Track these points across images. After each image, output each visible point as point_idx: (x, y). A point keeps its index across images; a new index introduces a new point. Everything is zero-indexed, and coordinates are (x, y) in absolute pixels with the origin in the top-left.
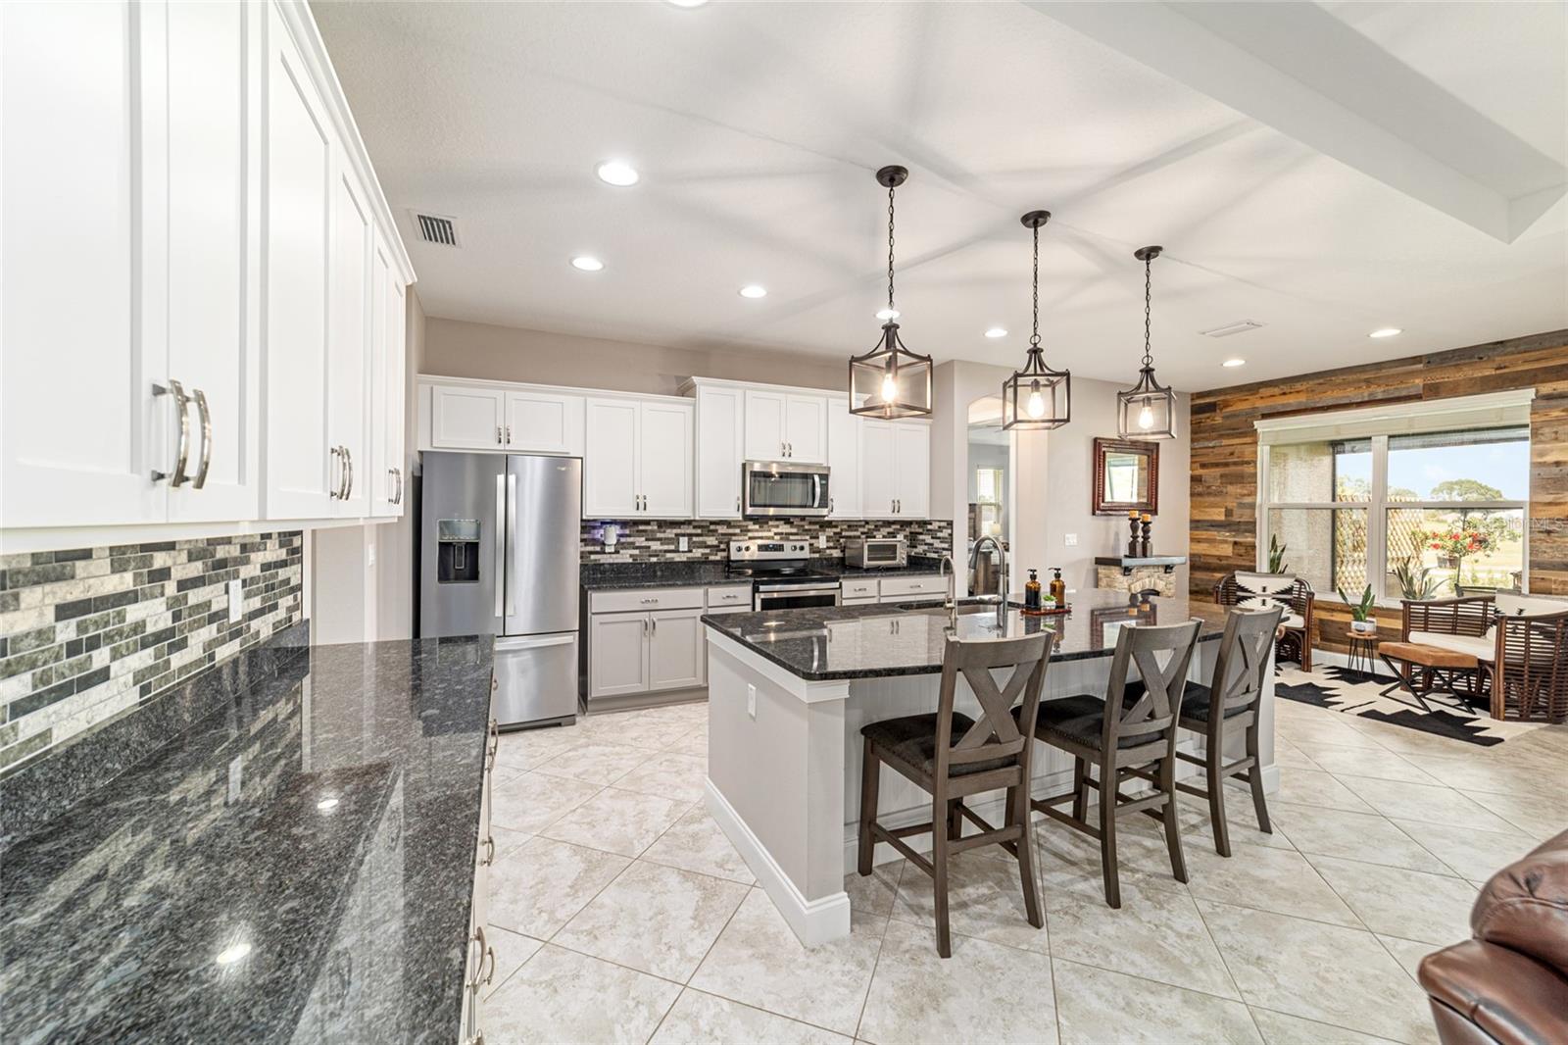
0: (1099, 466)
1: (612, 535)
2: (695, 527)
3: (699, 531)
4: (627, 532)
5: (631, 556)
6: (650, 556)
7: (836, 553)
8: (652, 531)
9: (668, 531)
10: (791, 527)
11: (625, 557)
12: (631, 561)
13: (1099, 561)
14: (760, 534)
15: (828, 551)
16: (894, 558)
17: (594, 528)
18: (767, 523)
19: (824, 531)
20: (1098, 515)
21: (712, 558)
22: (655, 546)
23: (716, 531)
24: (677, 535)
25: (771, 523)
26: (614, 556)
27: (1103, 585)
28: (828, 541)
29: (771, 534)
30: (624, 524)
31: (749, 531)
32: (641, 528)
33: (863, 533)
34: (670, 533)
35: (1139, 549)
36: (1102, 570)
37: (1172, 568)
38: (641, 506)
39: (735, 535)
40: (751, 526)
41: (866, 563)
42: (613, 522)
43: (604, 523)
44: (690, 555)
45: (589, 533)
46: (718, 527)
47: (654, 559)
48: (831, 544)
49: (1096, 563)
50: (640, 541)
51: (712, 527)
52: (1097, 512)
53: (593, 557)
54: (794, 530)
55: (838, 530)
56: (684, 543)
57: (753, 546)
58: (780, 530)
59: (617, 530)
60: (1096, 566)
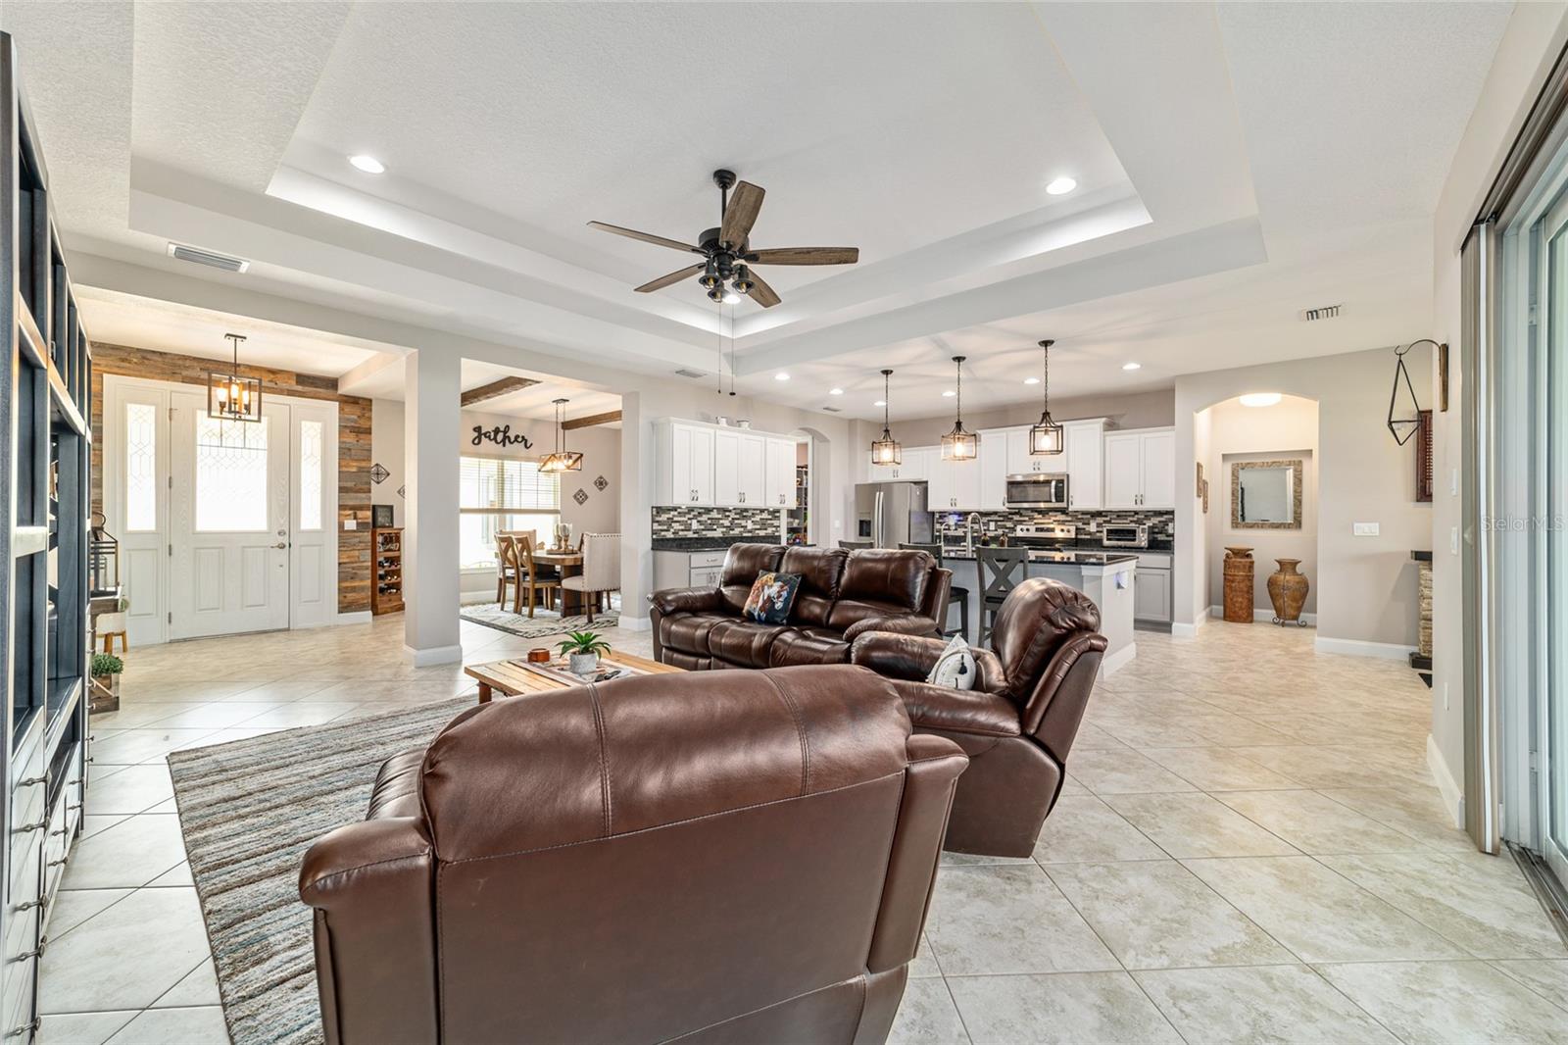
1: (952, 520)
2: (999, 516)
3: (1001, 519)
4: (961, 518)
8: (975, 518)
13: (1419, 555)
14: (1042, 521)
15: (1098, 534)
16: (1134, 540)
17: (945, 516)
18: (1047, 513)
19: (1095, 519)
21: (1009, 535)
22: (976, 527)
23: (1012, 519)
24: (989, 521)
25: (1049, 513)
28: (1097, 527)
29: (1051, 521)
30: (960, 514)
31: (1034, 518)
32: (969, 516)
34: (985, 519)
38: (953, 504)
39: (1024, 521)
40: (1036, 515)
41: (1106, 543)
42: (955, 513)
43: (950, 514)
44: (996, 533)
45: (942, 519)
46: (1013, 516)
47: (975, 535)
49: (1414, 557)
51: (1010, 516)
52: (1421, 498)
54: (1069, 519)
55: (1108, 519)
56: (992, 526)
57: (1033, 528)
58: (1057, 518)
59: (956, 517)
60: (1414, 562)
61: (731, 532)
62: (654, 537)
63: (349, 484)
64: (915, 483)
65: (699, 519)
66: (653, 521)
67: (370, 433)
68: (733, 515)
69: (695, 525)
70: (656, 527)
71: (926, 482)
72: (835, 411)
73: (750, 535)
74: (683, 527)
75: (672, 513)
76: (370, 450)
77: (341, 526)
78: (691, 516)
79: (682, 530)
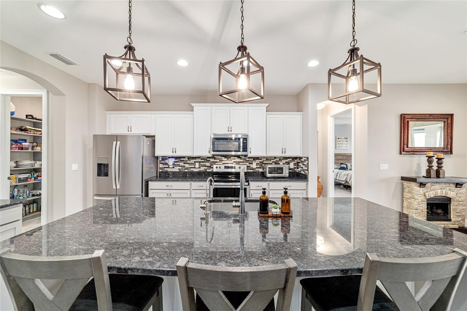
0: (404, 129)
1: (171, 162)
2: (201, 159)
3: (203, 161)
4: (177, 160)
5: (178, 169)
6: (185, 169)
7: (261, 170)
8: (186, 160)
9: (192, 160)
10: (241, 159)
11: (176, 169)
12: (178, 171)
13: (403, 179)
14: (227, 162)
15: (257, 169)
16: (282, 173)
17: (166, 159)
18: (230, 158)
19: (256, 161)
20: (404, 154)
21: (208, 171)
22: (187, 166)
23: (210, 160)
24: (195, 162)
25: (232, 158)
26: (173, 169)
27: (406, 191)
28: (257, 165)
29: (232, 162)
30: (176, 158)
31: (223, 161)
32: (182, 159)
33: (273, 162)
34: (192, 161)
35: (433, 174)
36: (406, 183)
37: (462, 185)
38: (174, 152)
39: (217, 162)
40: (223, 159)
41: (268, 175)
42: (173, 157)
43: (169, 157)
44: (199, 169)
45: (164, 161)
46: (210, 159)
47: (186, 171)
48: (258, 166)
49: (402, 180)
50: (182, 164)
51: (208, 159)
52: (403, 153)
53: (165, 169)
54: (242, 161)
55: (262, 161)
56: (197, 165)
57: (223, 166)
58: (235, 161)
59: (173, 160)
60: (402, 181)
64: (147, 137)
71: (154, 136)
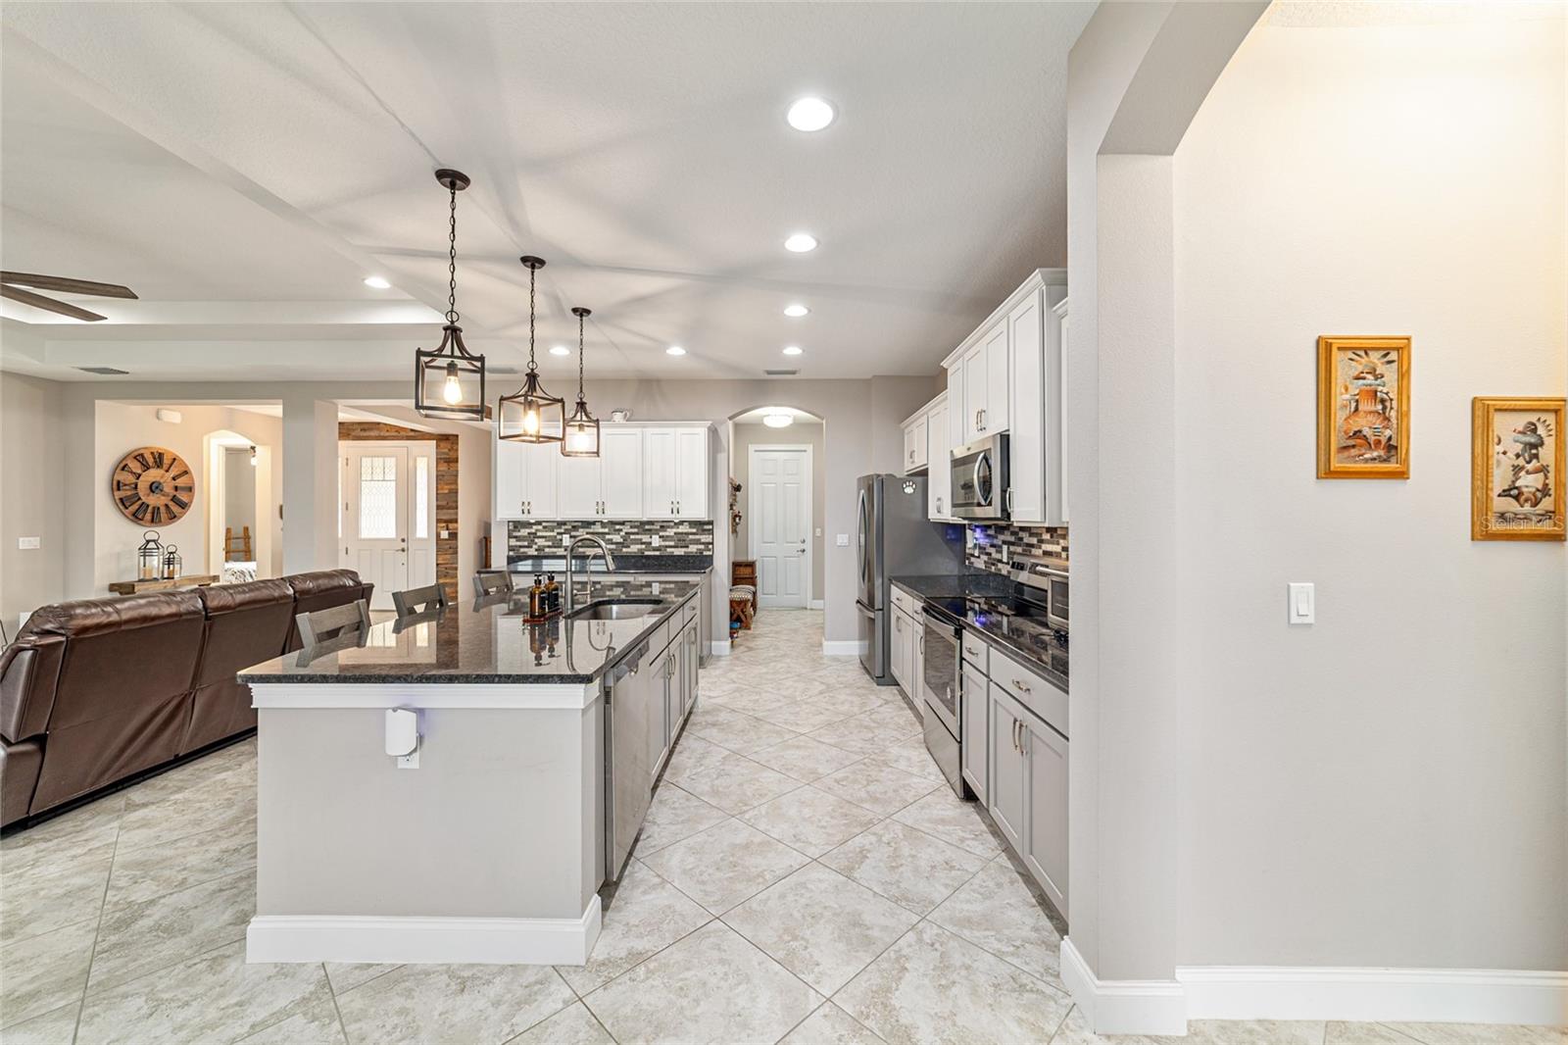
2: (1012, 534)
5: (984, 562)
6: (991, 564)
8: (992, 536)
9: (998, 537)
11: (980, 564)
22: (994, 553)
23: (1022, 539)
26: (978, 560)
34: (999, 540)
47: (992, 569)
53: (971, 560)
56: (1005, 553)
61: (624, 550)
62: (511, 553)
63: (444, 503)
65: (573, 534)
66: (510, 537)
67: (457, 462)
68: (626, 529)
69: (567, 541)
70: (513, 542)
71: (927, 472)
72: (794, 373)
73: (657, 553)
74: (550, 543)
75: (534, 527)
76: (457, 476)
77: (438, 535)
78: (562, 531)
79: (549, 547)
